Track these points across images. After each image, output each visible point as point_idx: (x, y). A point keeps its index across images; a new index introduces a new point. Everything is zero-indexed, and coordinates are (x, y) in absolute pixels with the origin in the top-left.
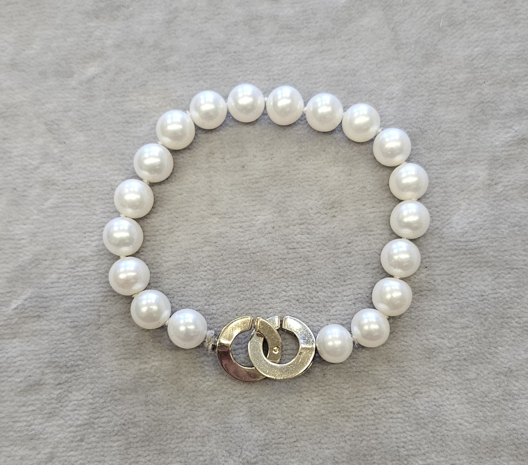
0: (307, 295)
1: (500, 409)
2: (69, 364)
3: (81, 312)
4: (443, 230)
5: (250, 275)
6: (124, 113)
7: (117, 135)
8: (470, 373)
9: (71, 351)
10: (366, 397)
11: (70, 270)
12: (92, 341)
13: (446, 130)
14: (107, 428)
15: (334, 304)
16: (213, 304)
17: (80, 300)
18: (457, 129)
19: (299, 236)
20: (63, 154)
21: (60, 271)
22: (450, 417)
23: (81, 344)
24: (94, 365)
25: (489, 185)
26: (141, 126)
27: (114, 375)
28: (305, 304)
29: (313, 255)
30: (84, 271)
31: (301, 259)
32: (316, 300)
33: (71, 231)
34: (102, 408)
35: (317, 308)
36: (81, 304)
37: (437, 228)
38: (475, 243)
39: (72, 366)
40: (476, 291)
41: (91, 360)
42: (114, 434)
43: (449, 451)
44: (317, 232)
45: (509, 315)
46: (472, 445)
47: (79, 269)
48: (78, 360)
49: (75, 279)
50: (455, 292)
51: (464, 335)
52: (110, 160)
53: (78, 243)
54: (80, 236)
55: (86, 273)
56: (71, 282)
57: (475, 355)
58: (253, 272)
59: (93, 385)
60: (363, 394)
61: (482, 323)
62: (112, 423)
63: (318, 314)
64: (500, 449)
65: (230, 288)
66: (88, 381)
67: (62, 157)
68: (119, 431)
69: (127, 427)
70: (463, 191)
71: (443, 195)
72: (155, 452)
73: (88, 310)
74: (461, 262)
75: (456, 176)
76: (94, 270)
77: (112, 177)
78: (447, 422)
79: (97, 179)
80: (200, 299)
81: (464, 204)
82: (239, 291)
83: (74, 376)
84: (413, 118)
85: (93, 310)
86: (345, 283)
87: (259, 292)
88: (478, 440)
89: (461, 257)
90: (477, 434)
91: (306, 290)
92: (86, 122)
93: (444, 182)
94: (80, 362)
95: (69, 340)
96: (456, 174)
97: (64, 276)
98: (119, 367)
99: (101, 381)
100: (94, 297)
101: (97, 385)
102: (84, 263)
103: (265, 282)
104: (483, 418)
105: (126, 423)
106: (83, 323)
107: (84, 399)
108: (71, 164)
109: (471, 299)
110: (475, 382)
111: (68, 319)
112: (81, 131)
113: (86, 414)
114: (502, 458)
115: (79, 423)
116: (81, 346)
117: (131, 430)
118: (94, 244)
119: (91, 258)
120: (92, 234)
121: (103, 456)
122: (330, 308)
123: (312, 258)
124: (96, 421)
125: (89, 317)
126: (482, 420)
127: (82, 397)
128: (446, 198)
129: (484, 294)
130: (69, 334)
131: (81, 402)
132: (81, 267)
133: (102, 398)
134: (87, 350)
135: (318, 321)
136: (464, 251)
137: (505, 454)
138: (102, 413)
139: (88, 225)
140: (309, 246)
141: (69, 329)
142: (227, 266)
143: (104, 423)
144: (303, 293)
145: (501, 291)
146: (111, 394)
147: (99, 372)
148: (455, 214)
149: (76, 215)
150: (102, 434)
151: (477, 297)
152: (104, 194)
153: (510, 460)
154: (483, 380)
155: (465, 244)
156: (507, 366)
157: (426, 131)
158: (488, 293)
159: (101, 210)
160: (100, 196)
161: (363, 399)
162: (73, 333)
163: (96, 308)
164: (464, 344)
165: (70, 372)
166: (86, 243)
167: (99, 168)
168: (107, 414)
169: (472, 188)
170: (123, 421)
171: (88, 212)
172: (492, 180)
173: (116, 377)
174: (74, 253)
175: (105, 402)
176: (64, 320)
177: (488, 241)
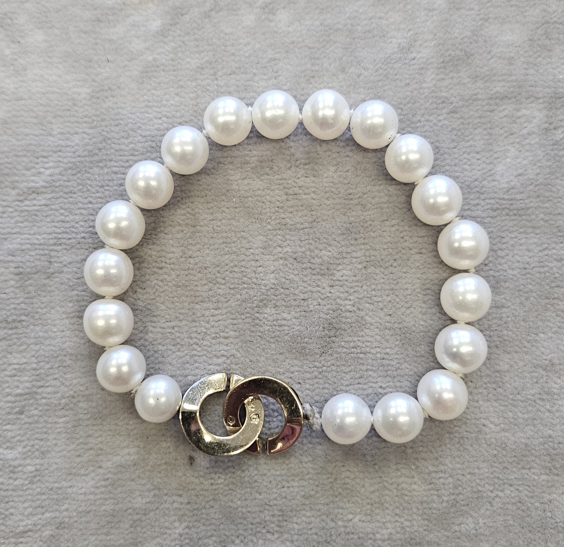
0: (308, 253)
1: (534, 410)
2: (10, 319)
3: (27, 257)
4: (483, 183)
5: (238, 223)
6: (95, 9)
7: (83, 35)
8: (501, 363)
9: (13, 303)
10: (371, 384)
11: (17, 203)
12: (40, 293)
13: (499, 55)
14: (52, 400)
15: (340, 267)
16: (190, 257)
17: (27, 241)
18: (512, 55)
19: (303, 179)
20: (16, 57)
21: (5, 204)
22: (472, 415)
23: (26, 296)
24: (40, 322)
25: (547, 129)
26: (115, 26)
27: (65, 336)
28: (305, 265)
29: (318, 204)
30: (34, 205)
31: (303, 208)
32: (318, 261)
33: (21, 153)
34: (47, 376)
35: (318, 270)
36: (29, 246)
37: (476, 180)
38: (522, 202)
39: (14, 321)
40: (519, 262)
41: (37, 316)
42: (61, 408)
43: (467, 457)
44: (325, 175)
45: (556, 296)
46: (495, 452)
47: (27, 203)
48: (21, 315)
49: (23, 214)
50: (491, 262)
51: (498, 316)
52: (74, 67)
53: (28, 169)
54: (31, 162)
55: (36, 208)
56: (18, 218)
57: (510, 342)
58: (242, 220)
59: (38, 346)
60: (366, 381)
61: (521, 303)
62: (59, 395)
63: (319, 277)
64: (529, 459)
65: (212, 238)
66: (32, 341)
67: (16, 60)
68: (66, 404)
69: (76, 400)
70: (512, 134)
71: (487, 137)
72: (109, 433)
73: (36, 255)
74: (502, 225)
75: (505, 116)
76: (46, 205)
77: (75, 90)
78: (468, 421)
79: (56, 90)
80: (175, 250)
81: (513, 150)
82: (224, 243)
83: (16, 334)
84: (457, 38)
85: (43, 255)
86: (356, 242)
87: (247, 246)
88: (504, 446)
89: (503, 218)
90: (503, 439)
91: (308, 246)
92: (46, 17)
93: (490, 122)
94: (24, 318)
95: (12, 289)
96: (506, 112)
97: (10, 210)
98: (71, 326)
99: (47, 342)
100: (44, 238)
101: (43, 347)
102: (34, 195)
103: (256, 233)
104: (512, 420)
105: (76, 395)
106: (29, 270)
107: (25, 363)
108: (25, 70)
109: (510, 272)
110: (507, 375)
111: (11, 264)
112: (40, 29)
113: (27, 382)
114: (532, 470)
115: (19, 391)
116: (26, 298)
117: (81, 405)
118: (48, 172)
119: (44, 190)
120: (45, 160)
121: (46, 433)
122: (335, 272)
123: (317, 208)
124: (40, 390)
125: (38, 263)
126: (511, 423)
127: (25, 360)
128: (491, 141)
129: (528, 266)
130: (13, 283)
131: (23, 366)
132: (30, 200)
133: (48, 363)
134: (32, 303)
135: (318, 286)
136: (507, 211)
137: (536, 465)
138: (47, 381)
139: (41, 148)
140: (314, 192)
141: (12, 276)
142: (211, 211)
143: (49, 393)
144: (303, 249)
145: (551, 265)
146: (59, 359)
147: (46, 332)
148: (500, 162)
149: (27, 135)
150: (45, 407)
151: (519, 270)
152: (64, 110)
153: (541, 474)
154: (517, 373)
155: (510, 202)
156: (549, 357)
157: (472, 55)
158: (532, 266)
159: (59, 130)
160: (59, 113)
161: (365, 387)
162: (17, 282)
163: (47, 252)
164: (497, 328)
165: (11, 329)
166: (38, 171)
167: (60, 76)
168: (54, 383)
169: (525, 131)
170: (71, 393)
171: (43, 132)
172: (550, 124)
173: (67, 339)
174: (23, 181)
175: (51, 368)
176: (7, 265)
177: (538, 200)
